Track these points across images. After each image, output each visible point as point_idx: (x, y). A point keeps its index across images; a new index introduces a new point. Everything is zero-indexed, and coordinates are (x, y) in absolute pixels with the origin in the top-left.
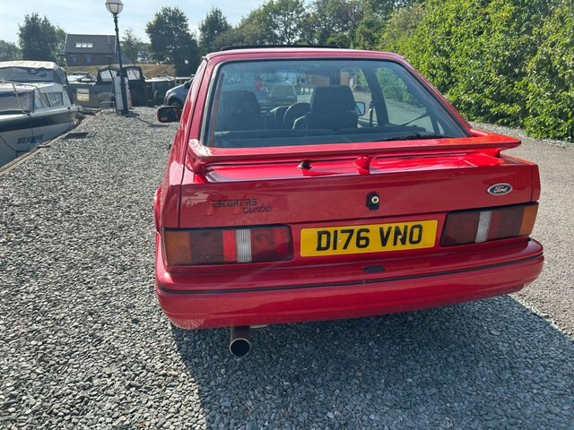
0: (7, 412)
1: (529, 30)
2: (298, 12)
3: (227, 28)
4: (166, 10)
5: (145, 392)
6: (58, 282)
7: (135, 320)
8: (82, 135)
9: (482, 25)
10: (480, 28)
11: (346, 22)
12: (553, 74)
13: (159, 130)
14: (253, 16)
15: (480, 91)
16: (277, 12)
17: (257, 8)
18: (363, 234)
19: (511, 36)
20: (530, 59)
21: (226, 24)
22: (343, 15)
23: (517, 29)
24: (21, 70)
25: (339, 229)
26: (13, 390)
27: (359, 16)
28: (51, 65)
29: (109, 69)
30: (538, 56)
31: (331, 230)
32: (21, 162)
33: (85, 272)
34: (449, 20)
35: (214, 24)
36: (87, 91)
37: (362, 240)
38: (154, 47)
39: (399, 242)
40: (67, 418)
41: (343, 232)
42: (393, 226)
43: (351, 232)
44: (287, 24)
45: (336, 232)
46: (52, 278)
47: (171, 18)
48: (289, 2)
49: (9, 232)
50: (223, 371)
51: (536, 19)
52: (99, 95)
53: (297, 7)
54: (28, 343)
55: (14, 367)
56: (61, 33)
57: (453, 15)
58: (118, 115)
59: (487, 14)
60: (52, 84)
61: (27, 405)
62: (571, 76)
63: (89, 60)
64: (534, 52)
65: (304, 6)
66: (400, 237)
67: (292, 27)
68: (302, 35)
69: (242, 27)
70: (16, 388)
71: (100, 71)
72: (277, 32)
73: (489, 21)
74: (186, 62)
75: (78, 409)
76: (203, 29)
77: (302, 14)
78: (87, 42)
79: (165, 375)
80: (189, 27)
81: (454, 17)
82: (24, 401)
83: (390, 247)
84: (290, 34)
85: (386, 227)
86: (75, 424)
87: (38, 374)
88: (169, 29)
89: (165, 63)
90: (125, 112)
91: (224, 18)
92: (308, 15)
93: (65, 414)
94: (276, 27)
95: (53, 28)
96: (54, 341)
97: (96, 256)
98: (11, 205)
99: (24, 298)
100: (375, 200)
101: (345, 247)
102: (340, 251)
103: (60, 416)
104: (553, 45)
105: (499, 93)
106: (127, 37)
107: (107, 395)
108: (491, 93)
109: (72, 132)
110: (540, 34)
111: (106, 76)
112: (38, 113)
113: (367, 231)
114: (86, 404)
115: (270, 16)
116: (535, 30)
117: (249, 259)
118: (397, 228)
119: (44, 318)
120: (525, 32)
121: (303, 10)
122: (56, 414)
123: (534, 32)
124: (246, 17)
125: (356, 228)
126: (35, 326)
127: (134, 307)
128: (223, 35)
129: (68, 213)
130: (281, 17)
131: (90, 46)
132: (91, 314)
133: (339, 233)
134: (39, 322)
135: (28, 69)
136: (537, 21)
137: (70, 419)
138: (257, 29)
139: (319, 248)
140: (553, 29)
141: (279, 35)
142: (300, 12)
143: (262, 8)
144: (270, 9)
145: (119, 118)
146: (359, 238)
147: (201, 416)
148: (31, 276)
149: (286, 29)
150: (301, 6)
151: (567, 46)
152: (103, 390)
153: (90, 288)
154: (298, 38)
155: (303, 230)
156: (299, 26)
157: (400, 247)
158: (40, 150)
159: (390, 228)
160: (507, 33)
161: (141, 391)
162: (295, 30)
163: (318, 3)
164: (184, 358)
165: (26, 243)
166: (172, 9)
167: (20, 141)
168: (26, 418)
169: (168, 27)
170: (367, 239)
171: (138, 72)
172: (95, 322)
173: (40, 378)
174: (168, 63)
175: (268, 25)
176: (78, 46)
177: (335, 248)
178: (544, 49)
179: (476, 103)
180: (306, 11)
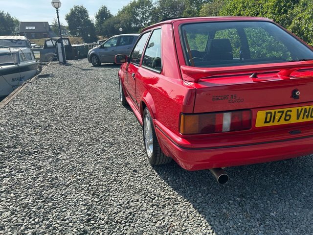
0: (90, 223)
1: (286, 12)
2: (149, 7)
3: (111, 16)
4: (76, 7)
5: (163, 208)
6: (78, 153)
7: (135, 170)
8: (47, 76)
9: (258, 10)
10: (258, 11)
11: (176, 11)
12: (301, 34)
13: (88, 71)
14: (125, 9)
15: (260, 45)
16: (138, 7)
17: (127, 5)
18: (288, 113)
19: (276, 15)
20: (288, 27)
21: (110, 14)
22: (173, 7)
23: (279, 11)
24: (7, 41)
25: (277, 110)
26: (87, 212)
27: (183, 8)
28: (23, 38)
29: (51, 40)
30: (293, 25)
31: (273, 111)
32: (20, 91)
33: (90, 147)
34: (239, 8)
35: (103, 14)
36: (39, 52)
37: (288, 117)
38: (70, 28)
39: (305, 117)
40: (128, 224)
41: (279, 112)
42: (304, 108)
43: (283, 112)
44: (143, 13)
45: (275, 112)
46: (73, 151)
47: (79, 12)
48: (144, 1)
49: (35, 128)
50: (200, 194)
51: (289, 6)
52: (46, 55)
53: (149, 4)
54: (80, 186)
55: (80, 199)
56: (17, 21)
57: (241, 5)
58: (61, 65)
59: (260, 4)
60: (25, 48)
61: (100, 219)
62: (312, 35)
63: (33, 36)
64: (290, 23)
65: (152, 3)
66: (307, 114)
67: (147, 15)
68: (152, 19)
69: (119, 15)
70: (88, 210)
71: (46, 41)
72: (138, 18)
73: (262, 7)
74: (89, 35)
75: (131, 219)
76: (97, 17)
77: (152, 8)
78: (32, 26)
79: (169, 198)
80: (89, 16)
81: (242, 6)
82: (97, 217)
83: (301, 120)
84: (145, 19)
85: (300, 108)
86: (134, 227)
87: (97, 202)
88: (78, 17)
89: (77, 37)
90: (64, 63)
91: (109, 11)
92: (155, 8)
93: (126, 222)
94: (137, 15)
95: (12, 19)
96: (95, 184)
97: (92, 139)
98: (27, 114)
99: (63, 162)
100: (298, 93)
101: (278, 121)
102: (276, 123)
103: (123, 223)
104: (300, 19)
105: (270, 46)
106: (55, 22)
107: (142, 211)
108: (266, 46)
109: (40, 74)
110: (292, 13)
111: (49, 43)
112: (22, 64)
113: (291, 111)
114: (134, 216)
115: (134, 9)
116: (289, 11)
117: (228, 130)
118: (306, 109)
119: (81, 172)
120: (283, 13)
121: (152, 5)
122: (120, 223)
123: (288, 13)
124: (121, 10)
125: (285, 110)
126: (79, 177)
127: (129, 163)
128: (108, 20)
129: (63, 116)
130: (140, 9)
131: (34, 28)
132: (107, 169)
133: (277, 112)
134: (80, 174)
135: (12, 40)
136: (289, 7)
137: (130, 225)
138: (127, 16)
139: (266, 122)
140: (300, 11)
141: (140, 20)
142: (150, 7)
143: (130, 5)
144: (133, 5)
145: (62, 66)
146: (286, 115)
147: (202, 219)
148: (61, 151)
149: (143, 16)
150: (151, 3)
151: (309, 19)
152: (139, 208)
153: (98, 155)
154: (150, 21)
155: (259, 112)
156: (150, 14)
157: (306, 120)
158: (27, 84)
159: (302, 109)
160: (273, 13)
161: (160, 208)
162: (148, 16)
163: (160, 1)
164: (174, 189)
165: (48, 133)
166: (80, 6)
167: (13, 80)
168: (103, 226)
169: (78, 16)
170: (290, 116)
171: (67, 41)
172: (112, 173)
173: (99, 204)
174: (79, 36)
175: (133, 14)
176: (27, 28)
177: (273, 122)
178: (295, 21)
179: (257, 52)
180: (154, 6)
